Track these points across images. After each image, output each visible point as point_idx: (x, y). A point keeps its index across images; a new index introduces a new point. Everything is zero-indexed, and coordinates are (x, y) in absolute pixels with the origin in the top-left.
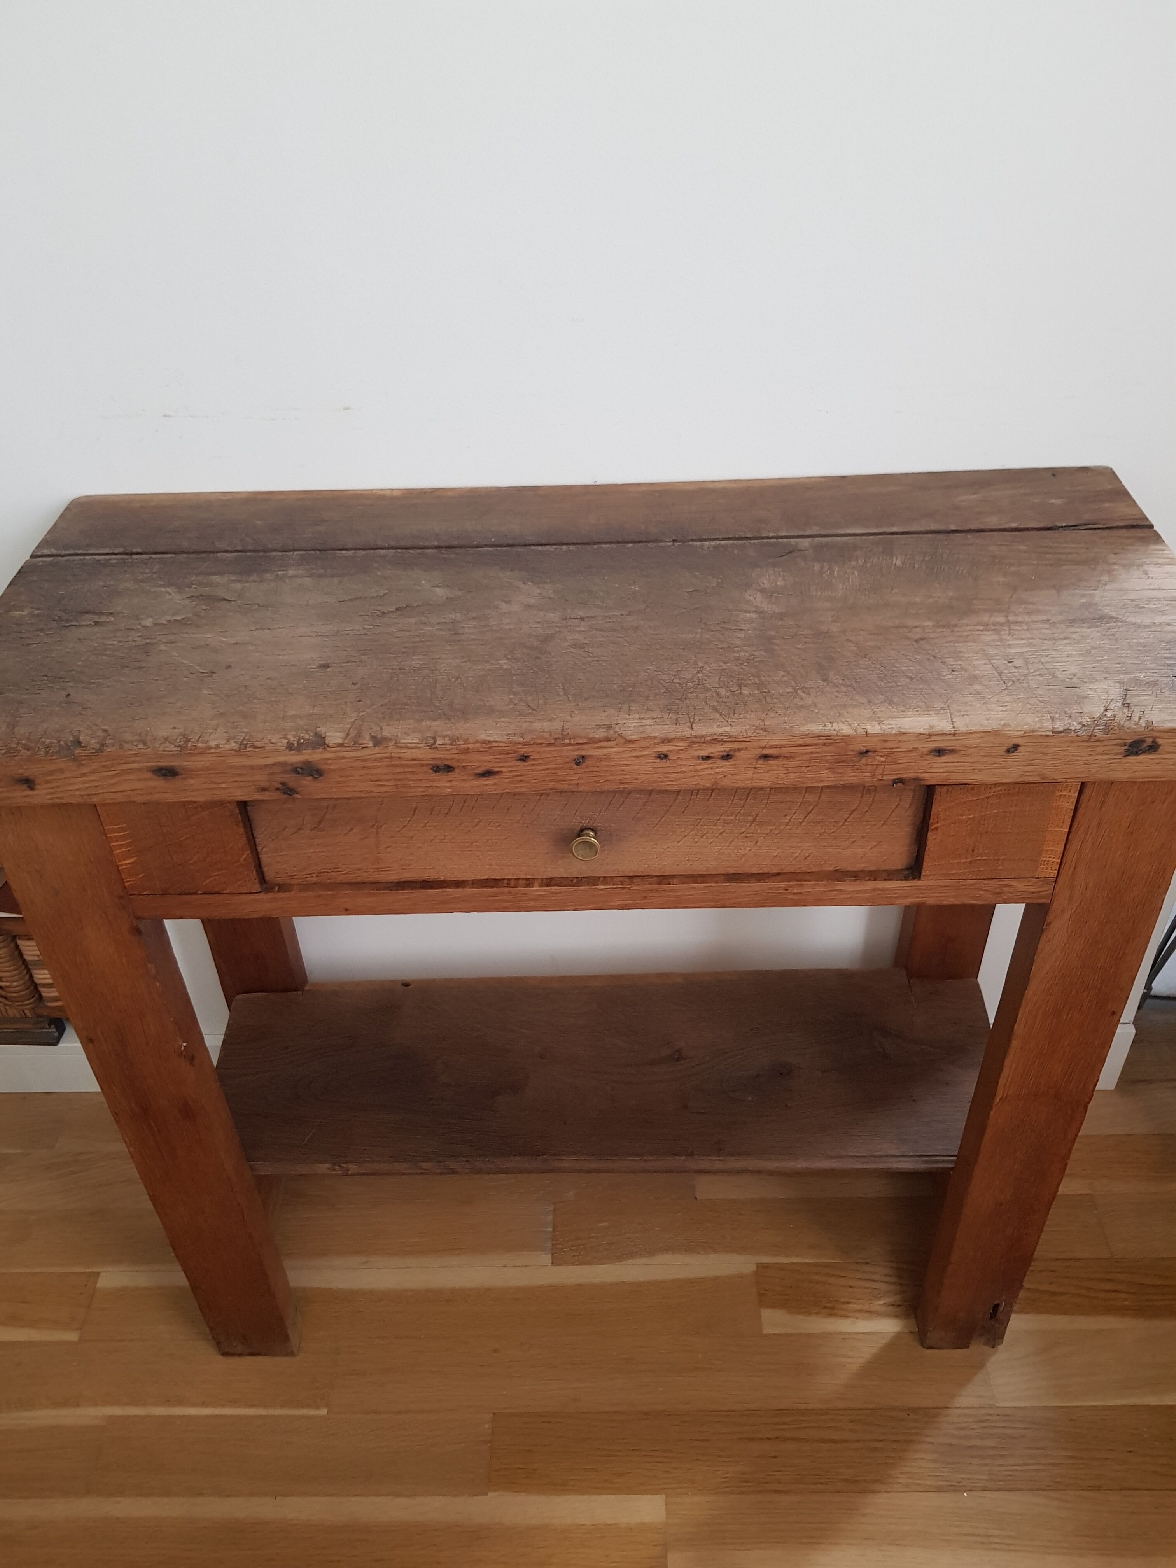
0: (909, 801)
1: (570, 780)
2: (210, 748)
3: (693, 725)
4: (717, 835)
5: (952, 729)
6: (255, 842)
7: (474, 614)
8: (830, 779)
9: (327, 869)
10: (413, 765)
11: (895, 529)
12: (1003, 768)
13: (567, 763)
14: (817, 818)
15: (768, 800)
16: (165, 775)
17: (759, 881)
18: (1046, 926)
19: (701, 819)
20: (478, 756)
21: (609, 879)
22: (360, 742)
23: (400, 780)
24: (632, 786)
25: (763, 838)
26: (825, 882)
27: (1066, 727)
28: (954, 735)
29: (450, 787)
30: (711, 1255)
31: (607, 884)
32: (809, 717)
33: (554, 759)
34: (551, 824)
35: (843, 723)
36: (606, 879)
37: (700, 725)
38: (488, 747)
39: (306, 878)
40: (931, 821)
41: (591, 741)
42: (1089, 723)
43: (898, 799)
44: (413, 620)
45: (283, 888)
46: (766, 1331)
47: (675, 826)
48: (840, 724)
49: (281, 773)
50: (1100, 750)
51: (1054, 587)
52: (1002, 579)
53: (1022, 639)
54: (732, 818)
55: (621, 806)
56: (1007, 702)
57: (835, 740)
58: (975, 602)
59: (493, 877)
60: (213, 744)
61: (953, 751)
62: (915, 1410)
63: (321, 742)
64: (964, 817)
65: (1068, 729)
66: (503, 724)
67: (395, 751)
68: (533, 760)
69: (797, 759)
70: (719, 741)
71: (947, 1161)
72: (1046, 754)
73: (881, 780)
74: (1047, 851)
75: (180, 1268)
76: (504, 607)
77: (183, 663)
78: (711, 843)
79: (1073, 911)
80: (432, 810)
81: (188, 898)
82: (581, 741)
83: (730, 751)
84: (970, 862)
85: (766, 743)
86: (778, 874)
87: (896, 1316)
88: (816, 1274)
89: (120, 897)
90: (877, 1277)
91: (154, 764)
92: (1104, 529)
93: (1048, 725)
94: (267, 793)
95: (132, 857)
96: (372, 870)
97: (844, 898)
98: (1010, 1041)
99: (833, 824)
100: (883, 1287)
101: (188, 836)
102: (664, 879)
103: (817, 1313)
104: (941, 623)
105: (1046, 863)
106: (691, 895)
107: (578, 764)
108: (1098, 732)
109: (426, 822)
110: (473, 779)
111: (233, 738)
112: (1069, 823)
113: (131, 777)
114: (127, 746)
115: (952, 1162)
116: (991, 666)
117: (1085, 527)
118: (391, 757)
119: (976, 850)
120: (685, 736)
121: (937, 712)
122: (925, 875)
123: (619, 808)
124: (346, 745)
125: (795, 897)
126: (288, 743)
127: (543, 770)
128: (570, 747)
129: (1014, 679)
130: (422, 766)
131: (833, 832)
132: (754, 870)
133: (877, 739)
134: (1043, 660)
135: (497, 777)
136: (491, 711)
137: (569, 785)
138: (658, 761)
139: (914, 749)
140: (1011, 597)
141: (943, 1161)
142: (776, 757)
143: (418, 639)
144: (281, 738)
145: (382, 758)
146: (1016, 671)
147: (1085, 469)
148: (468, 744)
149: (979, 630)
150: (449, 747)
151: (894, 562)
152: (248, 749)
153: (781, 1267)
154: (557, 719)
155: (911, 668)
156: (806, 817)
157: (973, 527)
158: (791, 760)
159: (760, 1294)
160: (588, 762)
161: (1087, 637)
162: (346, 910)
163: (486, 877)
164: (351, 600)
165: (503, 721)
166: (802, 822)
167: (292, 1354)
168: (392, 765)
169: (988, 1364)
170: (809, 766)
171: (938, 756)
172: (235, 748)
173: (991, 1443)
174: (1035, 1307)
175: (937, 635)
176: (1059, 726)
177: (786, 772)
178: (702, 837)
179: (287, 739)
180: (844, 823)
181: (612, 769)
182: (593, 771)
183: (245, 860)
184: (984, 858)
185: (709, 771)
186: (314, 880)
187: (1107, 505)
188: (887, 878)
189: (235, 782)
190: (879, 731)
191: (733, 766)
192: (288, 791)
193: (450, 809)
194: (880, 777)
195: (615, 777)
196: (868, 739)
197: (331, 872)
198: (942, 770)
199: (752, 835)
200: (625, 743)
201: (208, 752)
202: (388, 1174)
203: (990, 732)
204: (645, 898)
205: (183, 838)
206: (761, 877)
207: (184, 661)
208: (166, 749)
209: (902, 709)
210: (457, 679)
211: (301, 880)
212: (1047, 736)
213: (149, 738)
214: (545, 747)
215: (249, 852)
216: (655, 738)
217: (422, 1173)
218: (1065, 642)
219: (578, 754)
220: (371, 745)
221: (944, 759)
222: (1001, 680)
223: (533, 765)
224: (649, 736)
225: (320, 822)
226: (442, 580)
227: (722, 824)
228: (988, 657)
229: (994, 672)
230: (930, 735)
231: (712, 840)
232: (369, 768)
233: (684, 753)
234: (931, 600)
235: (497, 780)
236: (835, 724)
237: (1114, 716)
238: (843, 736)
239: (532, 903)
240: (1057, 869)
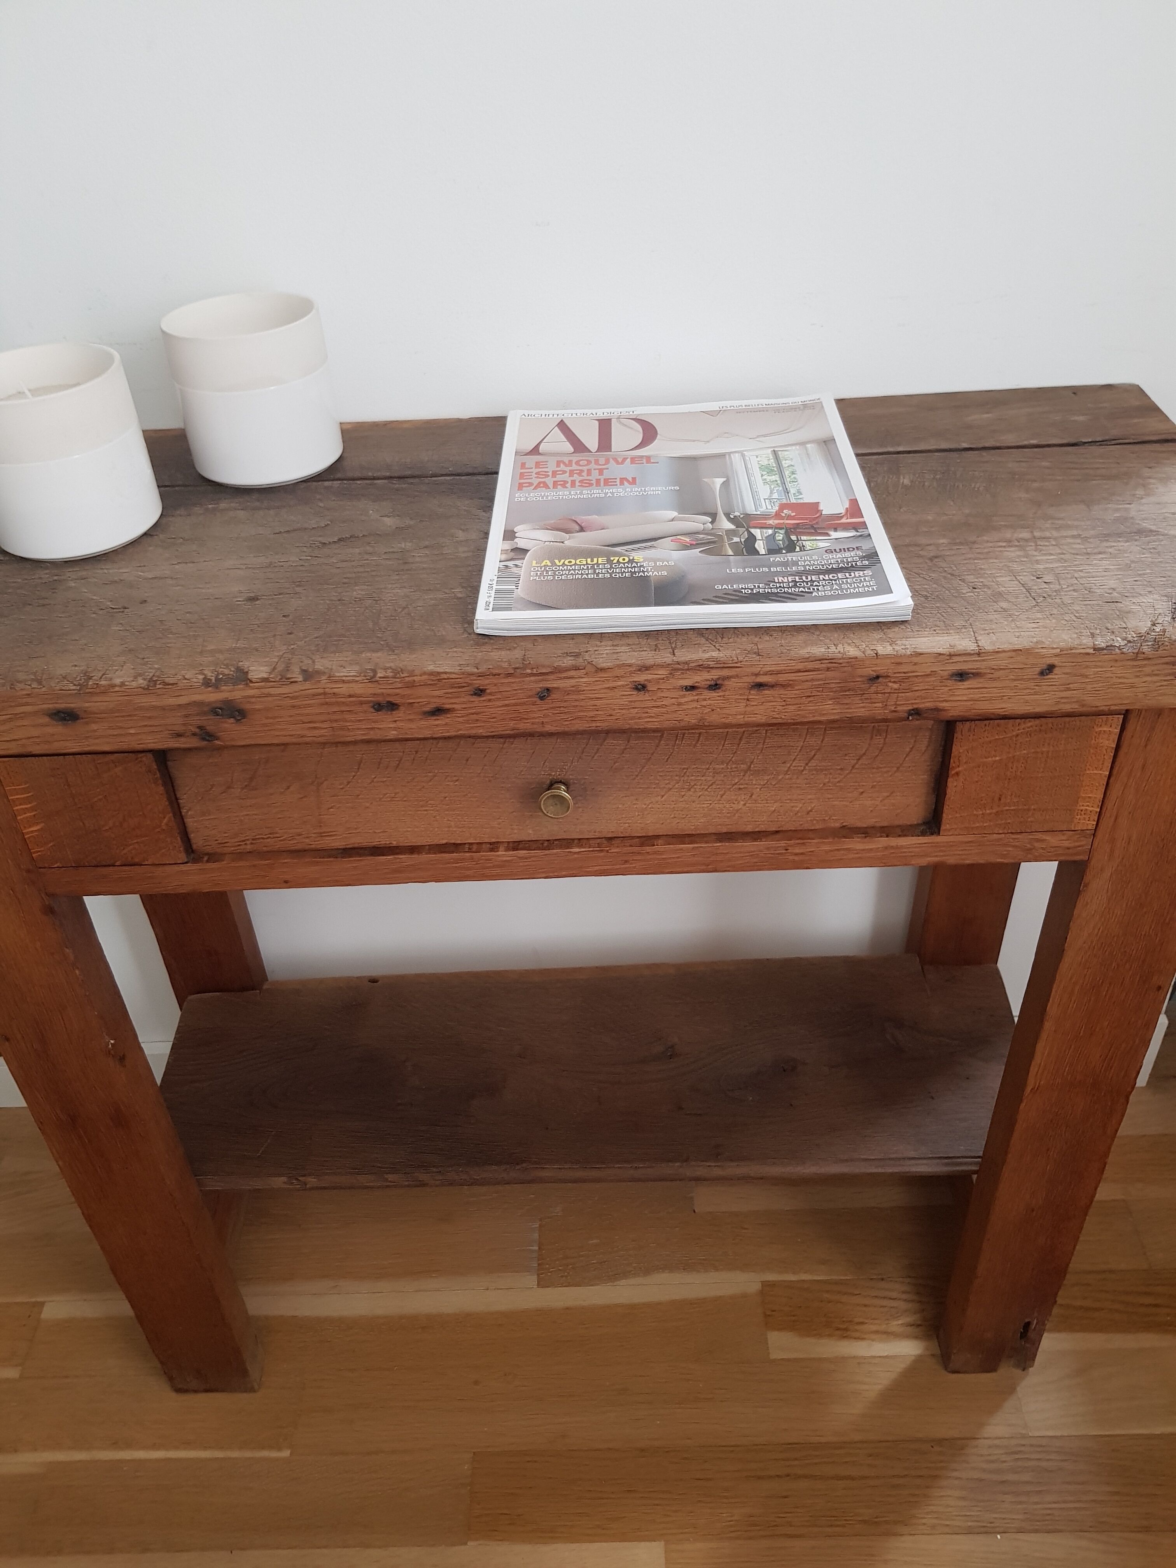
0: (926, 742)
1: (534, 718)
2: (114, 686)
3: (675, 651)
4: (706, 787)
5: (977, 648)
6: (178, 804)
7: (427, 543)
8: (835, 711)
9: (262, 834)
10: (351, 702)
11: (901, 449)
12: (1036, 694)
13: (530, 697)
14: (820, 765)
15: (763, 744)
16: (64, 719)
17: (755, 840)
18: (1083, 888)
19: (687, 769)
20: (427, 691)
21: (585, 841)
22: (289, 676)
23: (336, 721)
24: (606, 724)
25: (758, 790)
26: (831, 840)
27: (1109, 644)
28: (979, 654)
29: (395, 729)
30: (711, 1274)
31: (581, 846)
32: (810, 640)
33: (515, 692)
34: (515, 777)
35: (849, 644)
36: (581, 842)
37: (682, 650)
38: (437, 679)
39: (239, 845)
40: (952, 764)
41: (558, 670)
42: (1136, 639)
43: (912, 741)
44: (357, 551)
45: (213, 857)
46: (773, 1356)
47: (658, 777)
48: (846, 646)
49: (197, 715)
50: (1148, 670)
51: (1082, 501)
52: (1023, 495)
53: (1052, 554)
54: (723, 766)
55: (596, 754)
56: (1038, 619)
57: (841, 664)
58: (995, 518)
59: (453, 841)
60: (118, 681)
61: (977, 675)
62: (940, 1442)
63: (243, 677)
64: (990, 759)
65: (1111, 646)
66: (455, 654)
67: (329, 685)
68: (490, 694)
69: (797, 688)
70: (705, 668)
71: (971, 1164)
72: (1086, 677)
73: (895, 711)
74: (1084, 798)
75: (124, 1297)
76: (461, 535)
77: (92, 599)
78: (699, 797)
79: (1114, 869)
80: (379, 763)
81: (105, 871)
82: (544, 671)
83: (718, 679)
84: (997, 813)
85: (759, 669)
86: (777, 832)
87: (916, 1338)
88: (828, 1292)
89: (28, 871)
90: (894, 1295)
91: (51, 706)
92: (1134, 443)
93: (1087, 641)
94: (182, 739)
95: (38, 824)
96: (313, 835)
97: (853, 858)
98: (1042, 1021)
99: (839, 771)
100: (903, 1305)
101: (100, 797)
102: (648, 840)
103: (830, 1336)
104: (958, 541)
105: (1083, 813)
106: (678, 858)
107: (542, 698)
108: (1145, 649)
109: (373, 777)
110: (421, 719)
111: (140, 675)
112: (1110, 765)
113: (25, 722)
114: (19, 686)
115: (976, 1163)
116: (1017, 582)
117: (1113, 442)
118: (325, 694)
119: (1003, 800)
120: (665, 662)
121: (958, 630)
122: (945, 830)
123: (593, 757)
124: (271, 679)
125: (796, 858)
126: (204, 678)
127: (503, 706)
128: (532, 678)
129: (1045, 595)
130: (361, 703)
131: (839, 782)
132: (749, 828)
133: (888, 661)
134: (1076, 575)
135: (449, 716)
136: (441, 641)
137: (533, 723)
138: (635, 693)
139: (933, 673)
140: (1035, 513)
141: (966, 1164)
142: (772, 686)
143: (362, 570)
144: (196, 674)
145: (314, 695)
146: (1047, 587)
147: (1109, 387)
148: (414, 676)
149: (1001, 547)
150: (391, 680)
151: (902, 481)
152: (158, 686)
153: (789, 1285)
154: (518, 648)
155: (926, 587)
156: (807, 764)
157: (987, 445)
158: (789, 689)
159: (766, 1316)
160: (553, 696)
161: (1125, 551)
162: (286, 882)
163: (444, 842)
164: (288, 531)
165: (456, 652)
166: (803, 771)
167: (252, 1390)
168: (327, 703)
169: (1018, 1389)
170: (810, 696)
171: (960, 681)
172: (143, 685)
173: (1026, 1477)
174: (1068, 1325)
175: (953, 552)
176: (1101, 642)
177: (784, 703)
178: (689, 790)
179: (203, 674)
180: (851, 770)
181: (582, 703)
182: (560, 707)
183: (167, 824)
184: (1012, 808)
185: (695, 705)
186: (249, 848)
187: (1136, 421)
188: (900, 833)
189: (146, 726)
190: (892, 652)
191: (722, 698)
192: (207, 735)
193: (400, 761)
194: (893, 708)
195: (585, 714)
196: (878, 661)
197: (268, 838)
198: (965, 698)
199: (746, 786)
200: (596, 672)
201: (112, 690)
202: (350, 1188)
203: (1021, 650)
204: (626, 862)
205: (96, 799)
206: (756, 835)
207: (95, 598)
208: (63, 688)
209: (917, 628)
210: (404, 608)
211: (232, 849)
212: (1088, 654)
213: (44, 677)
214: (504, 678)
215: (171, 815)
216: (630, 665)
217: (387, 1186)
218: (1101, 556)
219: (541, 686)
220: (301, 679)
221: (967, 684)
222: (1031, 596)
223: (490, 700)
224: (623, 664)
225: (251, 779)
226: (392, 510)
227: (711, 774)
228: (1014, 574)
229: (1022, 588)
230: (951, 655)
231: (701, 793)
232: (299, 707)
233: (665, 682)
234: (945, 518)
235: (449, 719)
236: (841, 646)
237: (1164, 631)
238: (850, 658)
239: (499, 871)
240: (1096, 819)
